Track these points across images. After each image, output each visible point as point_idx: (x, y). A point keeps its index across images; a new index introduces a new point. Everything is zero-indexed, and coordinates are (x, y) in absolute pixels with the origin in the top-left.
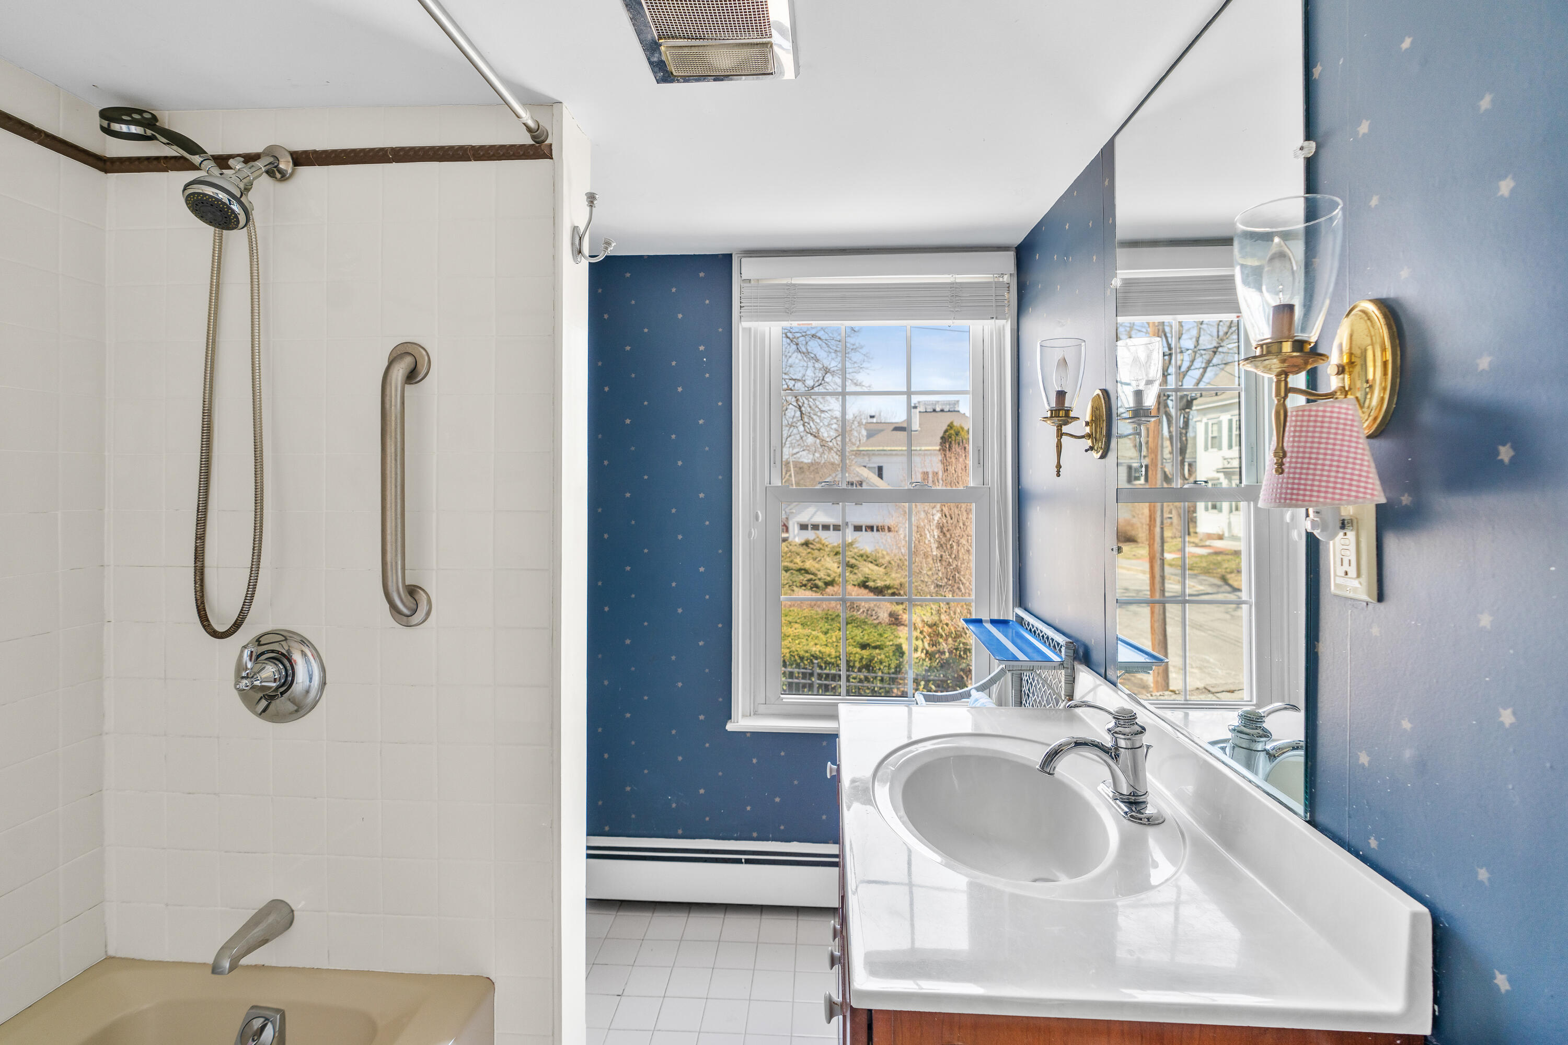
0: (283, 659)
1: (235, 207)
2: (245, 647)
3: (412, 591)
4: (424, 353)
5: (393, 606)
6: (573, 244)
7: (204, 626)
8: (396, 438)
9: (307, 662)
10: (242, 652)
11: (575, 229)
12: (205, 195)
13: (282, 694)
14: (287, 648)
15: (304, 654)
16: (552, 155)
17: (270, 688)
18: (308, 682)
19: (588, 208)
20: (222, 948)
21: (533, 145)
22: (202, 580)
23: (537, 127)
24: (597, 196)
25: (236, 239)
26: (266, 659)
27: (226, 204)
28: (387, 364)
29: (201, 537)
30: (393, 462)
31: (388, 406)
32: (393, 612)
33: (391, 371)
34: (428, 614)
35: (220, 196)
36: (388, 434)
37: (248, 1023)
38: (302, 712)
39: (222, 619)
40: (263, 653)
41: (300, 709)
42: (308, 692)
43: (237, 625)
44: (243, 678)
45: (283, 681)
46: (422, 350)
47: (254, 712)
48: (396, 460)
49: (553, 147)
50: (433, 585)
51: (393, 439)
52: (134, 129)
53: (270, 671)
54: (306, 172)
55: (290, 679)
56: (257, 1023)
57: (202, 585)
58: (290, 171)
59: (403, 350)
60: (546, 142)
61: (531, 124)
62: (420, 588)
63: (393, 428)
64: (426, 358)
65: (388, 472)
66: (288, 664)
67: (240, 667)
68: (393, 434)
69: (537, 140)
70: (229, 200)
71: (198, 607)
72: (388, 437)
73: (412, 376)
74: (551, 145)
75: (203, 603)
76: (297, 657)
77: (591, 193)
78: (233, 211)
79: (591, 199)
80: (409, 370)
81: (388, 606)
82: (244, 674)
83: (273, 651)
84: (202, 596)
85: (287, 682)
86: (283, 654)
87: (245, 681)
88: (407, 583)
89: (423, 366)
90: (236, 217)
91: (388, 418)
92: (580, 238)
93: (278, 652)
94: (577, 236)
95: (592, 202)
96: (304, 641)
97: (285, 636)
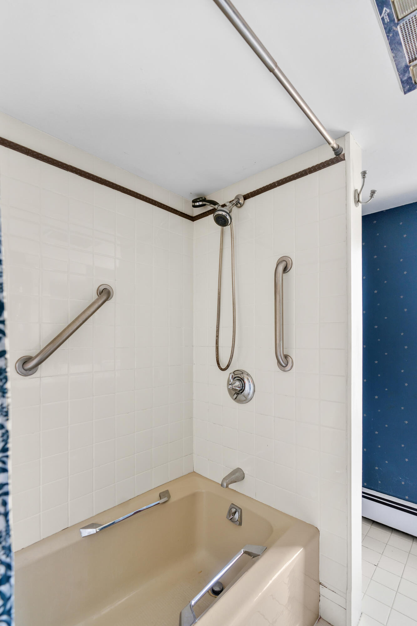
0: (241, 380)
1: (228, 217)
2: (230, 373)
3: (286, 357)
4: (290, 260)
5: (279, 362)
6: (355, 198)
7: (218, 366)
8: (280, 294)
9: (249, 382)
10: (230, 375)
11: (356, 191)
12: (219, 214)
13: (241, 393)
14: (243, 377)
15: (248, 379)
16: (345, 159)
17: (238, 390)
18: (249, 391)
19: (362, 179)
20: (224, 479)
21: (336, 157)
22: (218, 351)
23: (337, 148)
24: (367, 172)
25: (227, 228)
26: (237, 380)
27: (225, 216)
28: (276, 266)
29: (217, 336)
30: (279, 303)
31: (277, 281)
32: (279, 364)
33: (278, 268)
34: (292, 366)
35: (223, 214)
36: (277, 292)
37: (230, 509)
38: (247, 401)
39: (224, 365)
40: (235, 378)
41: (246, 400)
42: (249, 394)
43: (228, 366)
44: (230, 384)
45: (241, 388)
46: (289, 258)
47: (232, 398)
48: (280, 303)
49: (345, 155)
50: (294, 355)
51: (279, 294)
52: (200, 203)
53: (238, 383)
54: (248, 201)
55: (243, 388)
56: (234, 510)
57: (218, 353)
58: (243, 203)
59: (282, 259)
60: (342, 154)
61: (335, 146)
62: (289, 356)
63: (279, 290)
64: (291, 262)
65: (277, 308)
66: (243, 383)
67: (229, 381)
68: (279, 292)
69: (338, 154)
70: (226, 215)
71: (217, 360)
72: (277, 294)
73: (285, 270)
74: (344, 154)
75: (218, 359)
76: (246, 380)
77: (364, 171)
78: (227, 218)
79: (364, 174)
80: (284, 267)
81: (277, 361)
82: (230, 383)
83: (238, 377)
84: (218, 357)
85: (243, 390)
86: (241, 378)
87: (230, 386)
88: (284, 354)
89: (290, 264)
90: (228, 220)
91: (277, 286)
92: (358, 195)
93: (240, 377)
94: (357, 195)
95: (364, 175)
96: (248, 375)
97: (242, 372)
